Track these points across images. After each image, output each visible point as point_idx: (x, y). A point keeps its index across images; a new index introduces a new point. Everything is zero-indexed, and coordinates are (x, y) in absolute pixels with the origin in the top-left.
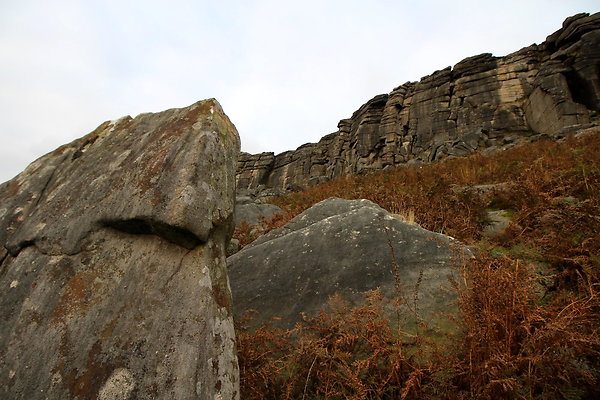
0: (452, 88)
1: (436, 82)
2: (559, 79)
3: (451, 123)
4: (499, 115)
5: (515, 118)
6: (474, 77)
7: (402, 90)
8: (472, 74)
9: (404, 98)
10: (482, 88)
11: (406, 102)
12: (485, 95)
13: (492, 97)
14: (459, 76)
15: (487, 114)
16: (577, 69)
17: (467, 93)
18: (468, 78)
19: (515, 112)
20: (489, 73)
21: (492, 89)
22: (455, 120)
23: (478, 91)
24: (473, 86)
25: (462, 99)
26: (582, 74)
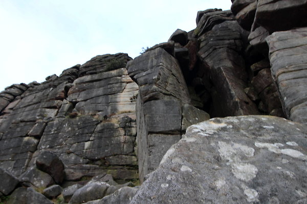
0: (67, 89)
1: (56, 83)
2: (156, 57)
3: (28, 143)
4: (101, 131)
5: (122, 138)
6: (96, 77)
7: (13, 90)
8: (96, 73)
9: (11, 101)
10: (100, 91)
11: (11, 105)
12: (100, 100)
13: (108, 104)
14: (83, 74)
15: (87, 128)
16: (203, 56)
17: (80, 97)
18: (87, 78)
19: (124, 128)
20: (114, 72)
21: (111, 93)
22: (38, 137)
23: (94, 94)
24: (91, 88)
25: (74, 104)
26: (209, 63)
